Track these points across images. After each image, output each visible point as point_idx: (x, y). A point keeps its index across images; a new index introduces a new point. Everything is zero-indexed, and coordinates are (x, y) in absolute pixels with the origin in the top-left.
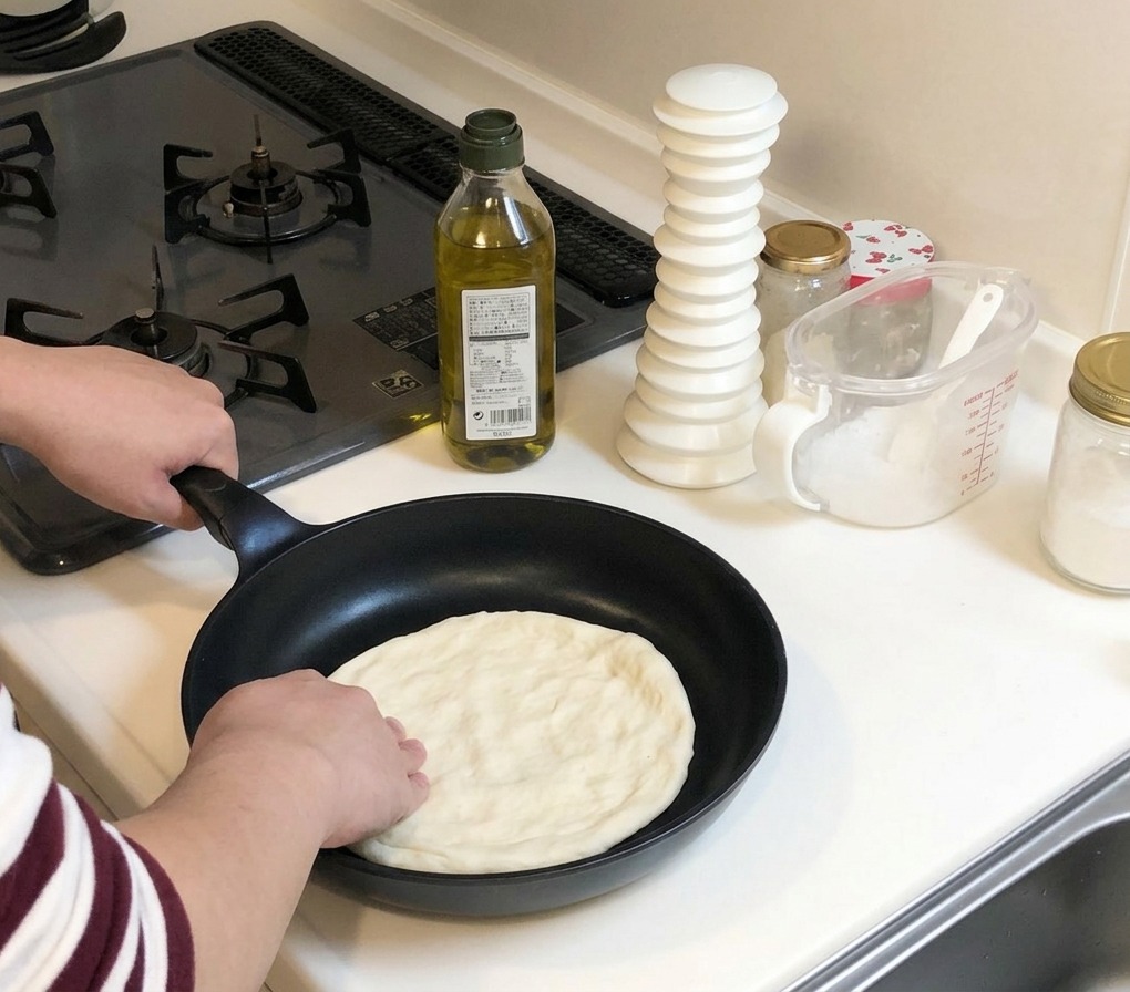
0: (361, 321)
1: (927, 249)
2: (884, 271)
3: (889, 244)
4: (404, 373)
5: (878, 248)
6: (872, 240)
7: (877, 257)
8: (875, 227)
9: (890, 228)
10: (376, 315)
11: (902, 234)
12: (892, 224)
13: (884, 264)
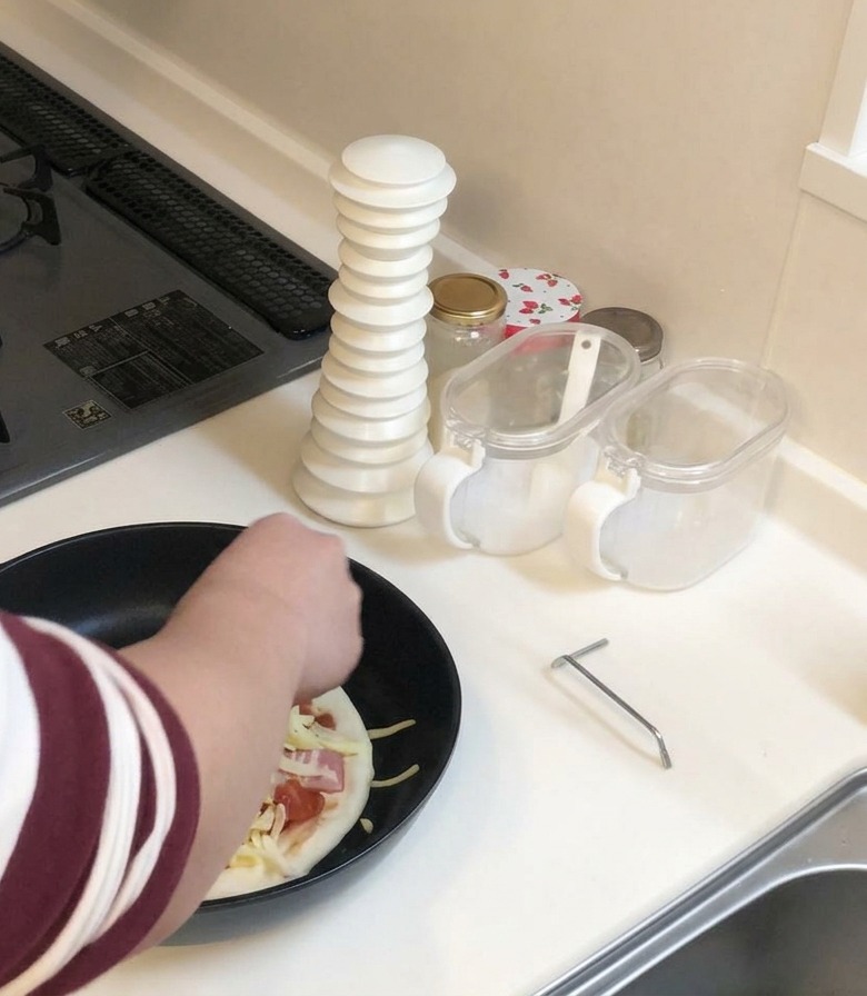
0: (50, 346)
1: (576, 300)
2: (537, 322)
3: (541, 293)
4: (91, 404)
5: (529, 297)
6: (526, 289)
7: (529, 307)
8: (528, 276)
9: (541, 277)
10: (65, 341)
11: (552, 283)
12: (542, 273)
13: (535, 315)
